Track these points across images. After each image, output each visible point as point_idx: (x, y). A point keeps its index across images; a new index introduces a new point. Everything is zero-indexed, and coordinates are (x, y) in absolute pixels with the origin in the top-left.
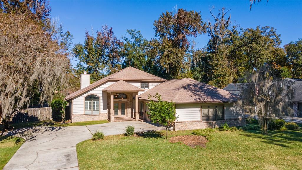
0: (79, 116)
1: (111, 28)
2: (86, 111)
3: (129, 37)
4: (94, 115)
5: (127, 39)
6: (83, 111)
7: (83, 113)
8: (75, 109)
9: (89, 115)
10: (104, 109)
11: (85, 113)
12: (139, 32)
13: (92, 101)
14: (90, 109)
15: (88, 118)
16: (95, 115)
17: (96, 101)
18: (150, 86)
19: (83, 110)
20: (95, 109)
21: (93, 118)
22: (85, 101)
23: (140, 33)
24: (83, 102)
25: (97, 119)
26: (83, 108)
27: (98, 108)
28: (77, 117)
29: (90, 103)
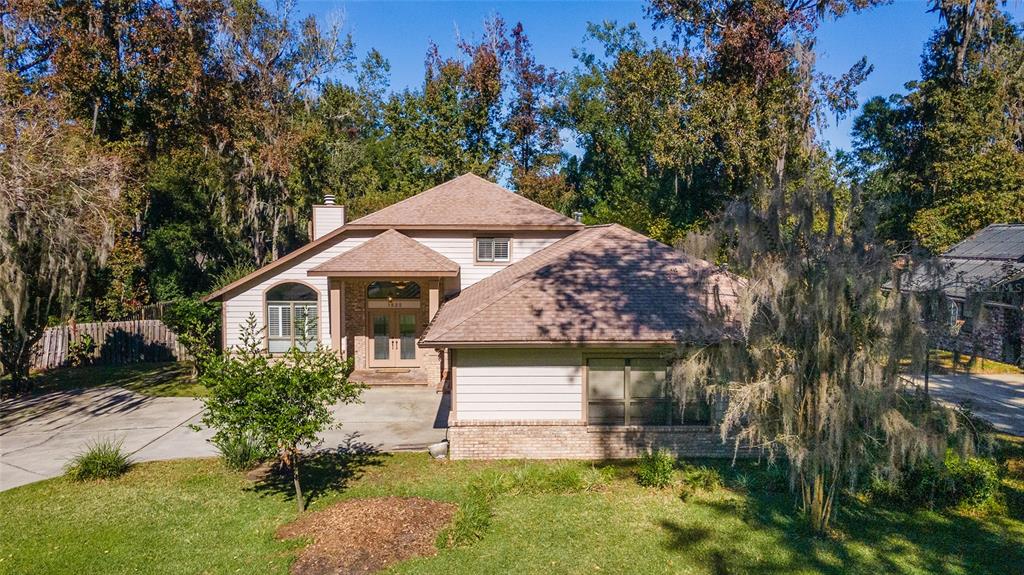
1: (520, 25)
2: (270, 342)
3: (598, 49)
5: (591, 57)
8: (235, 331)
11: (268, 347)
12: (632, 27)
13: (291, 305)
14: (287, 332)
17: (306, 307)
18: (514, 250)
22: (269, 304)
23: (634, 31)
24: (261, 309)
29: (287, 314)
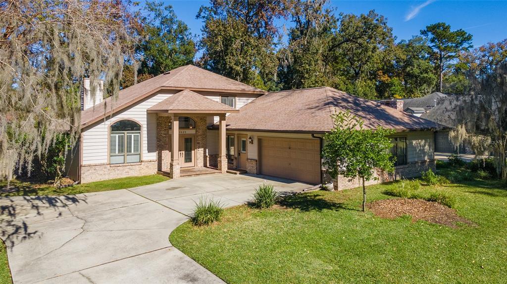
0: (97, 168)
2: (112, 158)
4: (129, 164)
6: (106, 157)
7: (105, 161)
8: (88, 151)
9: (118, 165)
10: (150, 150)
11: (110, 161)
12: (170, 7)
13: (126, 134)
14: (121, 150)
15: (117, 172)
16: (132, 164)
17: (133, 135)
18: (237, 103)
19: (106, 154)
20: (130, 151)
21: (127, 170)
22: (112, 133)
23: (171, 9)
24: (106, 137)
25: (135, 172)
26: (106, 150)
27: (136, 149)
28: (92, 171)
29: (121, 139)
